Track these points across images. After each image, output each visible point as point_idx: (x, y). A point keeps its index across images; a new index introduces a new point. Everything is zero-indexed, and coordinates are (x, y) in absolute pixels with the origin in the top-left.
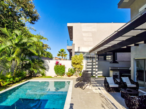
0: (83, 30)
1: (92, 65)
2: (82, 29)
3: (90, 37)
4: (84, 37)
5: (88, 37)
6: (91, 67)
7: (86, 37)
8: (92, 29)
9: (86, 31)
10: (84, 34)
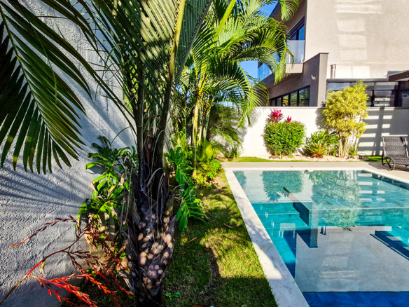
0: (339, 11)
1: (381, 122)
2: (338, 6)
3: (361, 33)
4: (343, 33)
5: (353, 33)
6: (375, 126)
7: (347, 33)
8: (368, 6)
9: (348, 13)
10: (341, 25)
